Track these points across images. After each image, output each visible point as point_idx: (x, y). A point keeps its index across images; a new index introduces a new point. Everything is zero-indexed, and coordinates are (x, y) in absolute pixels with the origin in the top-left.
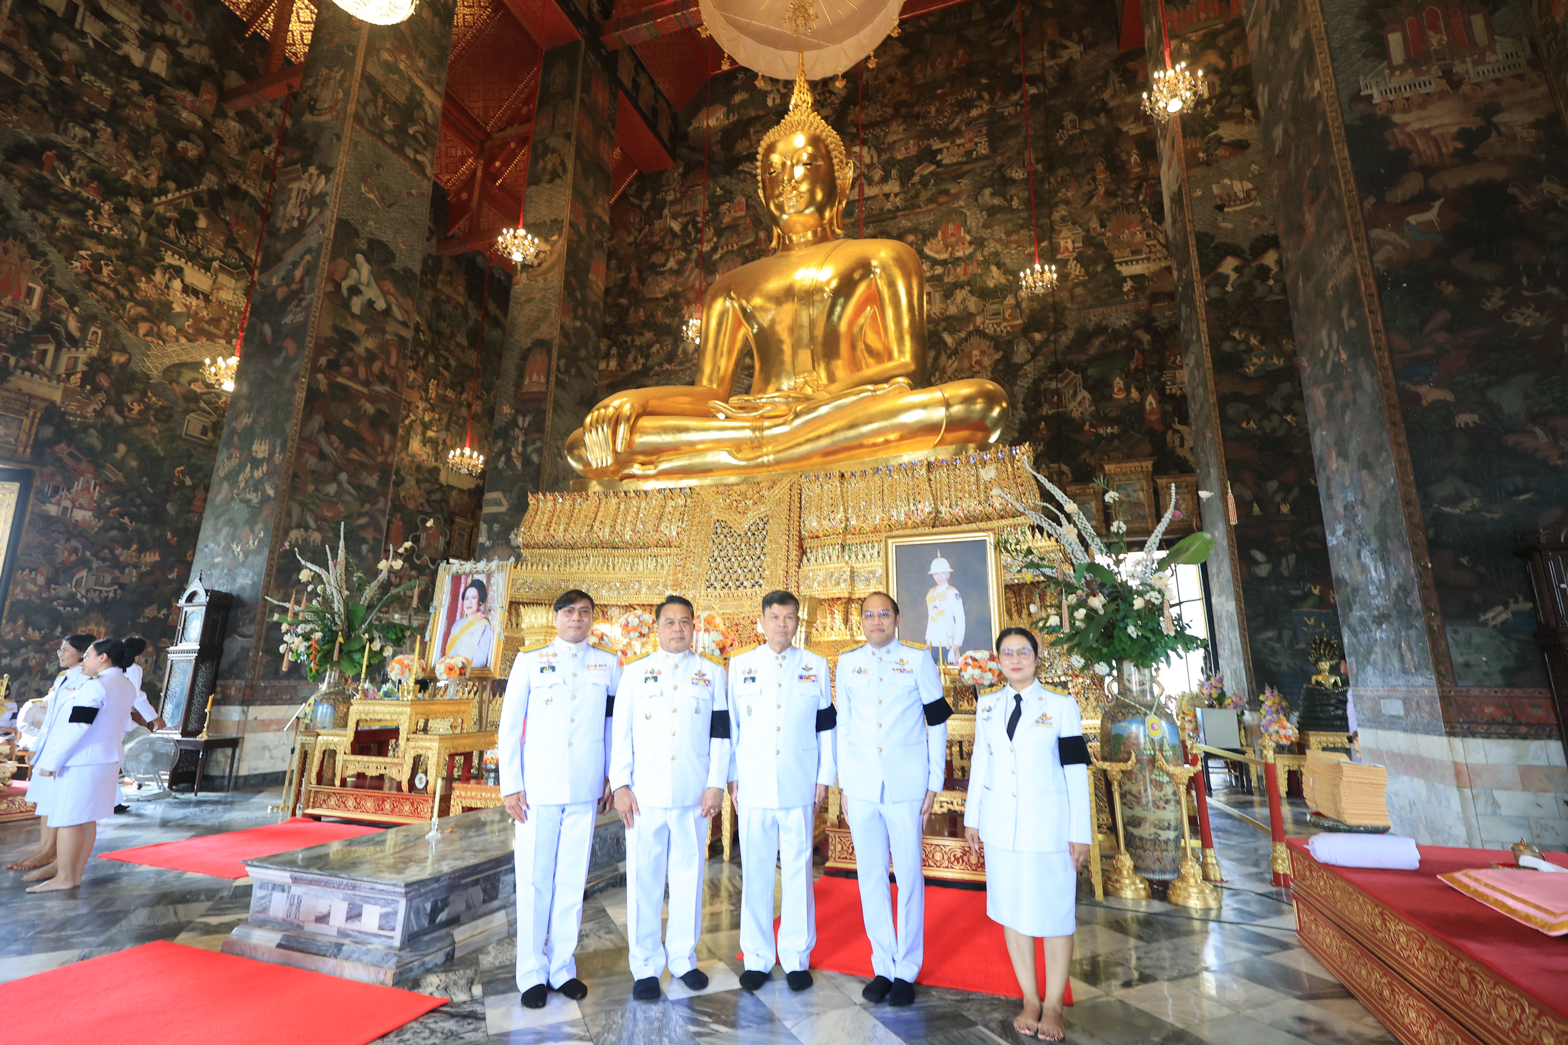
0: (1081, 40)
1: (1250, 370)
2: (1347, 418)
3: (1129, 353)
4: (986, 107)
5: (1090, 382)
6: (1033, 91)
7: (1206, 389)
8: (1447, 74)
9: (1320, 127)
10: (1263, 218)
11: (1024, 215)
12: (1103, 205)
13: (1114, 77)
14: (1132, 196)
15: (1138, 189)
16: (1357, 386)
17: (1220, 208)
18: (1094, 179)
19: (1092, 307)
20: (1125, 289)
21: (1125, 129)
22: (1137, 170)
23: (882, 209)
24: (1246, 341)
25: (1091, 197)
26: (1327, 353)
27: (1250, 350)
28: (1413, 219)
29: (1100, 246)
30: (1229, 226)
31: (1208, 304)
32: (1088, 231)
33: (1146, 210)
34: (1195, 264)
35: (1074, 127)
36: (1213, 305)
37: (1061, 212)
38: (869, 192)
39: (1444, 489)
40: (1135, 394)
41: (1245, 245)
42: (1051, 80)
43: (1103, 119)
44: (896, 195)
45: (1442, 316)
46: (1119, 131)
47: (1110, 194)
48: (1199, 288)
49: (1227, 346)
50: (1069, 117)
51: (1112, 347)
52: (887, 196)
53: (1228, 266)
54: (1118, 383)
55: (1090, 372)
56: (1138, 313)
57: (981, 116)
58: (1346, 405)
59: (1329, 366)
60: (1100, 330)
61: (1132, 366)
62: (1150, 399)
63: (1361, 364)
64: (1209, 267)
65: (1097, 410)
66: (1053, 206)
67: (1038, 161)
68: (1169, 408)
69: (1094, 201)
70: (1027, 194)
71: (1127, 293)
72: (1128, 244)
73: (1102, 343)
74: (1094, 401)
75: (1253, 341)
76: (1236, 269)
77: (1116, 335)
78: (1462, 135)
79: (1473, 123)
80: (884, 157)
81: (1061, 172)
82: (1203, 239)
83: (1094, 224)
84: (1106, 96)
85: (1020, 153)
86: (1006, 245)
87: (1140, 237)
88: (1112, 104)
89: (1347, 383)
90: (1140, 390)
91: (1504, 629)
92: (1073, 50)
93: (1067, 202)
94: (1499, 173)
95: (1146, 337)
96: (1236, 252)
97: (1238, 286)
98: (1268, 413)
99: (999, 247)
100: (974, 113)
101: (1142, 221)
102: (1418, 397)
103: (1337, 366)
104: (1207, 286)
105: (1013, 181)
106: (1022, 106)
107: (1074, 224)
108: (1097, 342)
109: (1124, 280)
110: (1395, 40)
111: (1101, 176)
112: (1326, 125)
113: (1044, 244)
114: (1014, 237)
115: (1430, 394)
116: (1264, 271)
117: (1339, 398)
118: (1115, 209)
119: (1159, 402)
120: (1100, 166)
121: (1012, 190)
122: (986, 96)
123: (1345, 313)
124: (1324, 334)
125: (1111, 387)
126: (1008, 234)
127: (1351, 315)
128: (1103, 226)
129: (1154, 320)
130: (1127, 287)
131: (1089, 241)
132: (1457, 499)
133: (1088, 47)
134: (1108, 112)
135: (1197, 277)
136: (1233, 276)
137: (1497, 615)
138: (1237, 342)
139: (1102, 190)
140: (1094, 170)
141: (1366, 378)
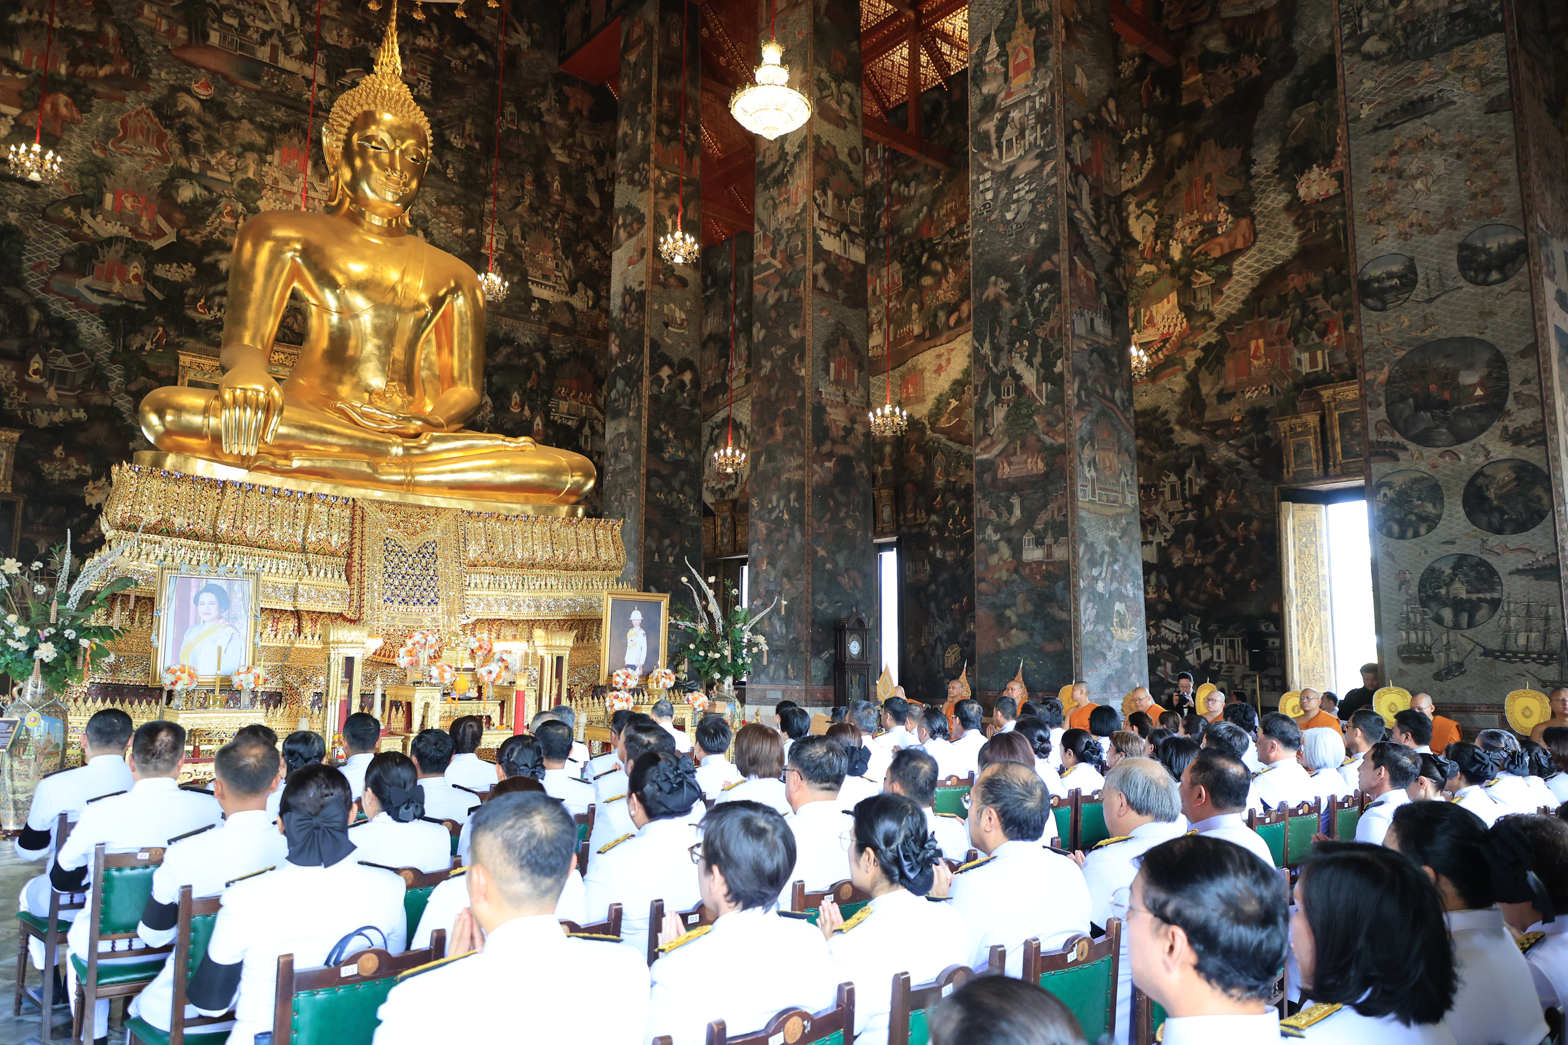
0: (530, 32)
1: (666, 456)
2: (780, 547)
3: (527, 371)
4: (434, 45)
5: (494, 389)
6: (481, 57)
7: (637, 459)
8: (844, 395)
9: (799, 394)
10: (688, 345)
11: (457, 189)
12: (527, 218)
13: (551, 91)
14: (550, 221)
15: (555, 216)
16: (791, 535)
17: (667, 325)
18: (523, 187)
19: (504, 315)
20: (533, 309)
21: (553, 151)
22: (557, 197)
23: (300, 95)
24: (667, 433)
25: (517, 204)
26: (773, 509)
27: (668, 441)
28: (827, 464)
29: (518, 257)
30: (669, 341)
31: (650, 397)
32: (511, 236)
33: (558, 239)
34: (647, 362)
35: (513, 122)
36: (655, 399)
37: (489, 206)
38: (287, 63)
39: (819, 597)
40: (527, 412)
41: (676, 361)
42: (499, 57)
43: (538, 132)
44: (320, 87)
45: (828, 516)
46: (549, 150)
47: (533, 209)
48: (646, 382)
49: (657, 434)
50: (510, 109)
51: (515, 361)
52: (309, 82)
53: (665, 372)
54: (516, 397)
55: (495, 379)
56: (539, 336)
57: (426, 50)
58: (780, 542)
59: (774, 516)
60: (508, 341)
61: (529, 385)
62: (538, 420)
63: (797, 527)
64: (655, 369)
65: (496, 418)
66: (486, 195)
67: (477, 138)
68: (550, 433)
69: (519, 209)
70: (462, 168)
71: (534, 313)
72: (541, 267)
73: (508, 355)
74: (494, 409)
75: (671, 435)
76: (669, 377)
77: (520, 351)
78: (845, 428)
79: (849, 425)
80: (311, 28)
81: (496, 163)
82: (655, 345)
83: (517, 232)
84: (543, 106)
85: (462, 119)
86: (437, 214)
87: (551, 264)
88: (547, 118)
89: (785, 531)
90: (532, 410)
91: (827, 661)
92: (520, 39)
93: (497, 199)
94: (852, 453)
95: (543, 362)
96: (671, 366)
97: (669, 391)
98: (671, 490)
99: (428, 212)
100: (421, 42)
101: (555, 249)
102: (816, 552)
103: (779, 519)
104: (652, 383)
105: (452, 148)
106: (469, 67)
107: (501, 223)
108: (505, 351)
109: (533, 299)
110: (832, 365)
111: (528, 187)
112: (803, 395)
113: (472, 231)
114: (444, 209)
115: (822, 553)
116: (682, 384)
117: (777, 536)
118: (535, 226)
119: (544, 425)
120: (529, 177)
121: (449, 157)
122: (436, 31)
123: (792, 496)
124: (774, 498)
125: (510, 399)
126: (440, 203)
127: (796, 500)
128: (524, 238)
129: (550, 348)
130: (535, 307)
131: (510, 247)
132: (821, 603)
133: (535, 44)
134: (543, 125)
135: (646, 373)
136: (667, 382)
137: (825, 655)
138: (663, 433)
139: (527, 202)
140: (523, 177)
141: (798, 535)
